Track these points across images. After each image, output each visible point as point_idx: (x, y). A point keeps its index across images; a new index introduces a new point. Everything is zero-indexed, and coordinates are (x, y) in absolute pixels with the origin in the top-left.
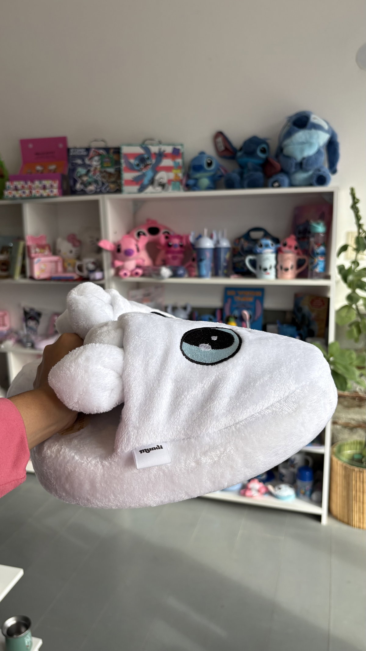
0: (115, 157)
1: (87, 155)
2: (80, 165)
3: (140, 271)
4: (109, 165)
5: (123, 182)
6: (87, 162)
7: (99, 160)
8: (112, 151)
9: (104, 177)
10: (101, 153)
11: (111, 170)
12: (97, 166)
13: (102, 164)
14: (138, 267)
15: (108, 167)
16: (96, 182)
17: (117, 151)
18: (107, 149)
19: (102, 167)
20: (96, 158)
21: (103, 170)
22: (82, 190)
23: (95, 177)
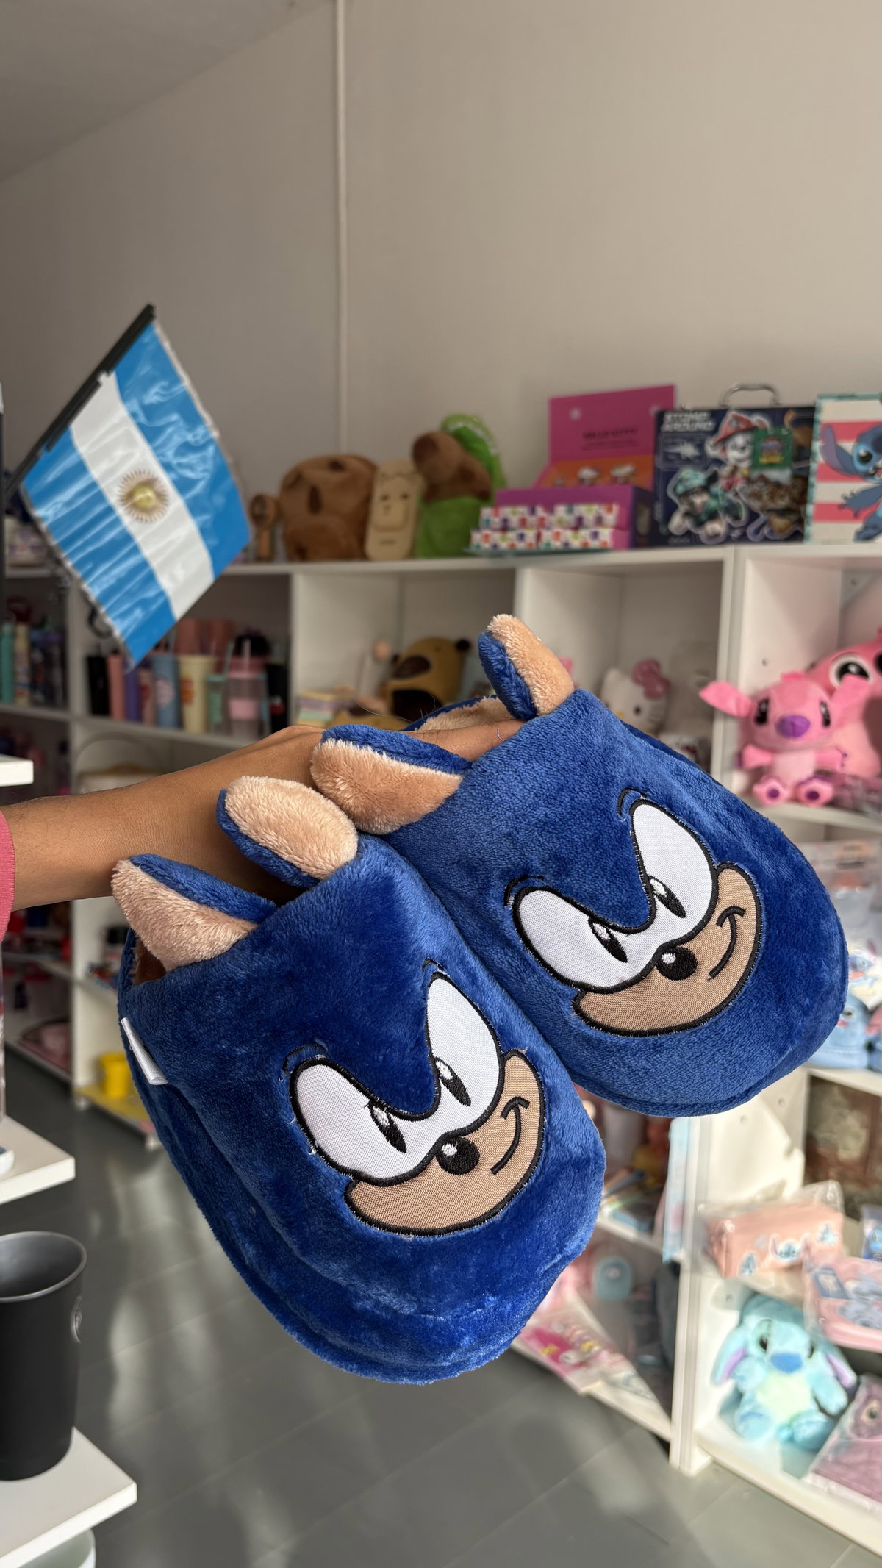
0: (798, 435)
1: (715, 431)
2: (688, 461)
3: (826, 790)
4: (777, 459)
5: (810, 509)
6: (712, 451)
7: (749, 443)
8: (789, 418)
9: (757, 496)
10: (757, 424)
11: (783, 475)
12: (740, 461)
13: (754, 457)
14: (823, 774)
15: (771, 465)
16: (732, 510)
17: (806, 416)
18: (775, 413)
19: (755, 465)
20: (740, 440)
21: (755, 474)
22: (688, 533)
23: (730, 496)
